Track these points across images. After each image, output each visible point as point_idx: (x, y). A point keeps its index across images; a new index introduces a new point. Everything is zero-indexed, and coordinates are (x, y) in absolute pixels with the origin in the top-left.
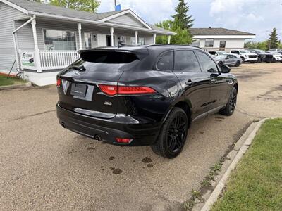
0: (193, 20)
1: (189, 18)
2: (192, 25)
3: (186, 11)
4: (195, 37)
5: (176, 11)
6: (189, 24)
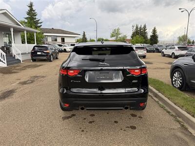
0: (41, 23)
1: (39, 20)
2: (41, 26)
3: (35, 15)
4: (45, 34)
5: (28, 14)
6: (39, 25)
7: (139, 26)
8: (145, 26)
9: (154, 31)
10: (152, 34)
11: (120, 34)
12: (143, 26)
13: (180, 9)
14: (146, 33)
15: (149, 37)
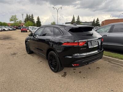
7: (29, 15)
8: (32, 15)
9: (38, 19)
10: (37, 20)
11: (17, 19)
12: (31, 15)
13: (53, 7)
14: (33, 19)
15: (36, 22)
